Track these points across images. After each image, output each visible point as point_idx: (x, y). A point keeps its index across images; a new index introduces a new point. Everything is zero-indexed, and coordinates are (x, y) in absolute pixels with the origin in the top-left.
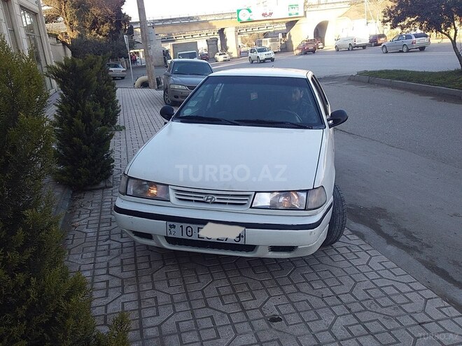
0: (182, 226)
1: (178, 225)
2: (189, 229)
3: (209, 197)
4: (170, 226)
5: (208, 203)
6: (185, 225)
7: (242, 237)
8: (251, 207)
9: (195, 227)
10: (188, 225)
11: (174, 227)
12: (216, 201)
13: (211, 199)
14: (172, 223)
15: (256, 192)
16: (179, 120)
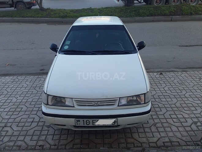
0: (83, 121)
1: (81, 120)
2: (88, 121)
3: (96, 103)
4: (77, 121)
5: (95, 106)
6: (85, 120)
7: (116, 122)
8: (118, 106)
9: (91, 120)
10: (87, 119)
11: (79, 121)
12: (100, 104)
13: (97, 104)
14: (78, 119)
15: (120, 98)
16: (63, 53)
